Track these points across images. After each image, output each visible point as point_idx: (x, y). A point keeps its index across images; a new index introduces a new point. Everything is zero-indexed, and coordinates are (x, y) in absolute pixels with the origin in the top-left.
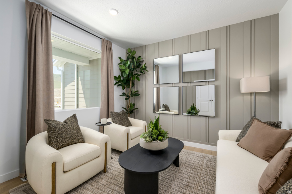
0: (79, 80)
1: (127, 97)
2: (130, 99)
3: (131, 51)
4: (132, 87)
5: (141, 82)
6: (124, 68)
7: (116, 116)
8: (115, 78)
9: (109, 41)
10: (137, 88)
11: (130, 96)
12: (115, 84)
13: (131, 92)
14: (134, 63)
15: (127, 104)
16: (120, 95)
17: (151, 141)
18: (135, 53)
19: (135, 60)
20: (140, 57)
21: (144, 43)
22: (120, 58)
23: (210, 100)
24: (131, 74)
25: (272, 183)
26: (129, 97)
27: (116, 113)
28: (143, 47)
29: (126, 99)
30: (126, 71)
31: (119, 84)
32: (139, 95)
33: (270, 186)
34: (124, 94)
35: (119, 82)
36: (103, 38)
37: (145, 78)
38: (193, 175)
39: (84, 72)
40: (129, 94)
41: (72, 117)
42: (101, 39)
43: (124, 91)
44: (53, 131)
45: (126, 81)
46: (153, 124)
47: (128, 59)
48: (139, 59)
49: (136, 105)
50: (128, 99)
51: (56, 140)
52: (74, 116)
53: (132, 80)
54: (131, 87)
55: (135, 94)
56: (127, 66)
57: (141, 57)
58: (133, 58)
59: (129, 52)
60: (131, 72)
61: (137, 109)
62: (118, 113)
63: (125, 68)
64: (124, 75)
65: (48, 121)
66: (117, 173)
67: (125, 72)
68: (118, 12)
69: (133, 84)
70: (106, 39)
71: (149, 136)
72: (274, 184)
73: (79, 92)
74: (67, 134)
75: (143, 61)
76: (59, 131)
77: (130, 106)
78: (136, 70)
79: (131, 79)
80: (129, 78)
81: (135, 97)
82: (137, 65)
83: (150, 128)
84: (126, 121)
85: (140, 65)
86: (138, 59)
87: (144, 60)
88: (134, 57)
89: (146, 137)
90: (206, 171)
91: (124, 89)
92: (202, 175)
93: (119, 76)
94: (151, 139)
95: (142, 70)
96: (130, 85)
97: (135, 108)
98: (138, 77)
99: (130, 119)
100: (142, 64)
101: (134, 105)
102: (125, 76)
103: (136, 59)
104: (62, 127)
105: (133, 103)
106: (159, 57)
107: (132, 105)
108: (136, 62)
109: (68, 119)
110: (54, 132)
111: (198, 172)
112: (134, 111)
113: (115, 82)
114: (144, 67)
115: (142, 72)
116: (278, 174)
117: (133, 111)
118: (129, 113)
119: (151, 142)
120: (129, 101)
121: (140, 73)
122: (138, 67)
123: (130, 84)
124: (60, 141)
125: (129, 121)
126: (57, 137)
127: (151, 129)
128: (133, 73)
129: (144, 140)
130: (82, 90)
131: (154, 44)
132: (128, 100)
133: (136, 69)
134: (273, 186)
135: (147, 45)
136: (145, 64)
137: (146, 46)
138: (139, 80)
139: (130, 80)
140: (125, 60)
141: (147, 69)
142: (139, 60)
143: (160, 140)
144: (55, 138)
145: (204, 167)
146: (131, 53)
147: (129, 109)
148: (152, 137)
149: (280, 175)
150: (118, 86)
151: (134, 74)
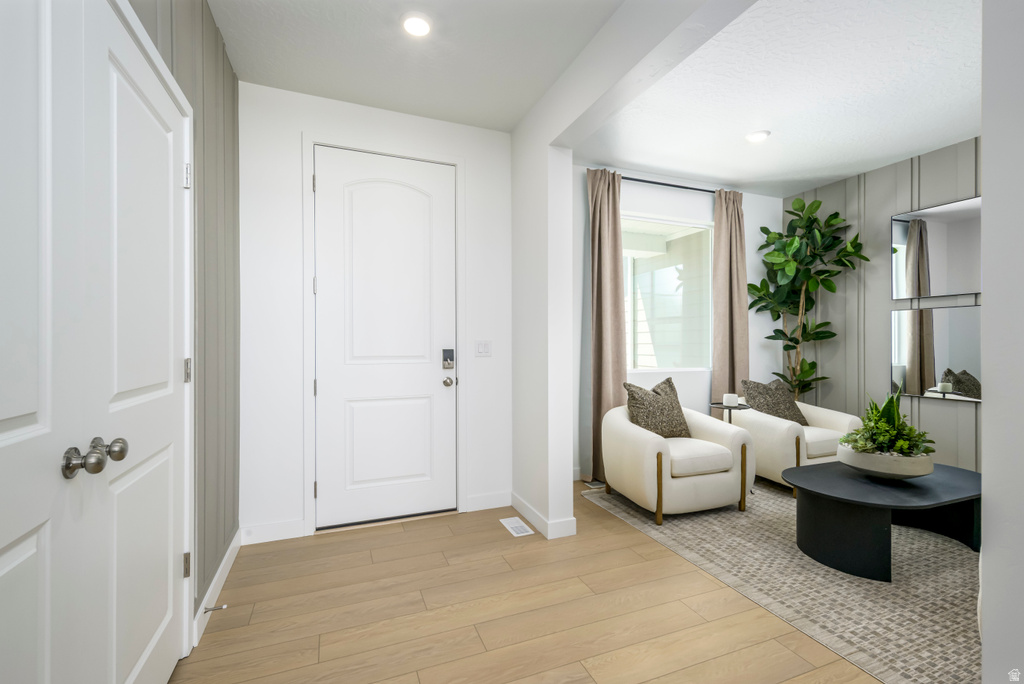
0: (639, 296)
1: (790, 343)
2: (799, 348)
3: (804, 205)
4: (807, 310)
5: (839, 293)
6: (779, 259)
7: (760, 393)
8: (751, 287)
9: (735, 192)
10: (825, 312)
11: (800, 339)
12: (751, 306)
13: (804, 326)
14: (813, 238)
15: (790, 362)
16: (768, 338)
17: (873, 451)
18: (818, 207)
19: (816, 231)
20: (836, 215)
22: (765, 230)
24: (803, 273)
26: (797, 342)
27: (758, 385)
28: (846, 184)
29: (787, 348)
30: (787, 269)
31: (764, 304)
32: (834, 335)
34: (779, 334)
35: (761, 299)
36: (718, 187)
37: (856, 282)
39: (652, 274)
40: (798, 335)
41: (664, 383)
42: (713, 192)
43: (779, 325)
45: (785, 295)
46: (877, 409)
47: (791, 229)
48: (833, 222)
49: (822, 367)
50: (794, 348)
52: (669, 382)
53: (807, 290)
54: (801, 310)
55: (817, 333)
56: (790, 253)
57: (841, 217)
58: (811, 223)
59: (796, 209)
60: (802, 268)
61: (824, 378)
62: (764, 387)
63: (783, 260)
64: (782, 279)
67: (783, 270)
68: (769, 134)
69: (811, 303)
70: (727, 189)
71: (866, 440)
73: (639, 329)
77: (798, 368)
78: (822, 261)
79: (804, 288)
80: (797, 284)
81: (818, 342)
82: (823, 244)
83: (870, 420)
84: (788, 409)
85: (836, 240)
86: (828, 223)
87: (854, 223)
88: (816, 220)
89: (856, 441)
91: (779, 317)
93: (763, 282)
94: (869, 445)
95: (845, 256)
96: (801, 308)
97: (819, 376)
98: (827, 281)
99: (800, 405)
100: (842, 237)
101: (813, 365)
102: (782, 282)
103: (822, 224)
105: (809, 360)
106: (916, 207)
107: (807, 368)
108: (823, 236)
109: (658, 386)
112: (814, 385)
113: (750, 301)
114: (850, 248)
115: (844, 265)
117: (810, 384)
118: (797, 391)
119: (873, 453)
120: (797, 353)
121: (837, 268)
122: (828, 248)
123: (799, 302)
125: (799, 411)
127: (872, 424)
128: (810, 270)
129: (850, 446)
130: (646, 323)
131: (895, 165)
132: (793, 353)
133: (821, 256)
135: (864, 174)
136: (857, 236)
137: (860, 178)
138: (831, 289)
139: (800, 290)
140: (780, 235)
141: (865, 252)
142: (832, 225)
143: (901, 451)
146: (802, 211)
147: (794, 378)
148: (874, 441)
150: (758, 310)
151: (813, 271)
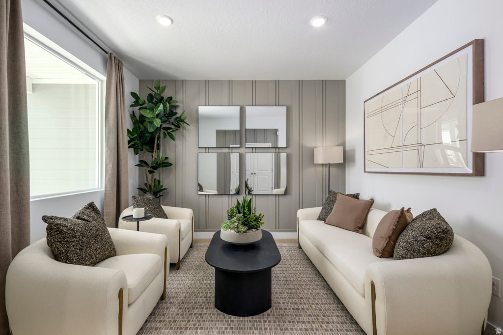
1: (151, 169)
3: (159, 87)
6: (150, 116)
8: (128, 131)
9: (119, 60)
10: (165, 152)
14: (166, 108)
15: (148, 181)
16: (138, 165)
18: (164, 90)
20: (171, 98)
21: (180, 76)
22: (134, 95)
23: (252, 174)
25: (386, 242)
28: (178, 83)
29: (150, 172)
30: (155, 123)
32: (171, 165)
33: (385, 245)
34: (143, 163)
36: (110, 52)
37: (181, 136)
38: (284, 269)
40: (154, 164)
41: (87, 208)
42: (107, 53)
44: (68, 238)
47: (150, 99)
48: (171, 101)
50: (154, 172)
51: (80, 255)
52: (92, 206)
54: (155, 149)
55: (163, 163)
56: (156, 113)
57: (173, 99)
59: (155, 88)
63: (152, 116)
64: (150, 129)
65: (51, 219)
66: (184, 294)
67: (152, 122)
68: (172, 21)
70: (114, 55)
72: (388, 242)
74: (98, 241)
75: (178, 106)
76: (82, 237)
77: (153, 184)
79: (157, 136)
87: (180, 105)
89: (238, 227)
90: (293, 261)
91: (138, 153)
92: (292, 266)
95: (179, 121)
97: (163, 188)
98: (171, 133)
101: (159, 182)
104: (85, 229)
106: (207, 104)
107: (157, 184)
110: (73, 240)
111: (286, 265)
114: (183, 117)
115: (178, 126)
116: (391, 233)
119: (247, 232)
124: (87, 256)
126: (80, 249)
129: (233, 231)
131: (199, 81)
134: (387, 244)
135: (185, 81)
136: (183, 111)
137: (183, 82)
139: (155, 137)
140: (144, 101)
142: (171, 103)
144: (76, 251)
145: (288, 258)
146: (158, 89)
148: (246, 225)
149: (393, 233)
